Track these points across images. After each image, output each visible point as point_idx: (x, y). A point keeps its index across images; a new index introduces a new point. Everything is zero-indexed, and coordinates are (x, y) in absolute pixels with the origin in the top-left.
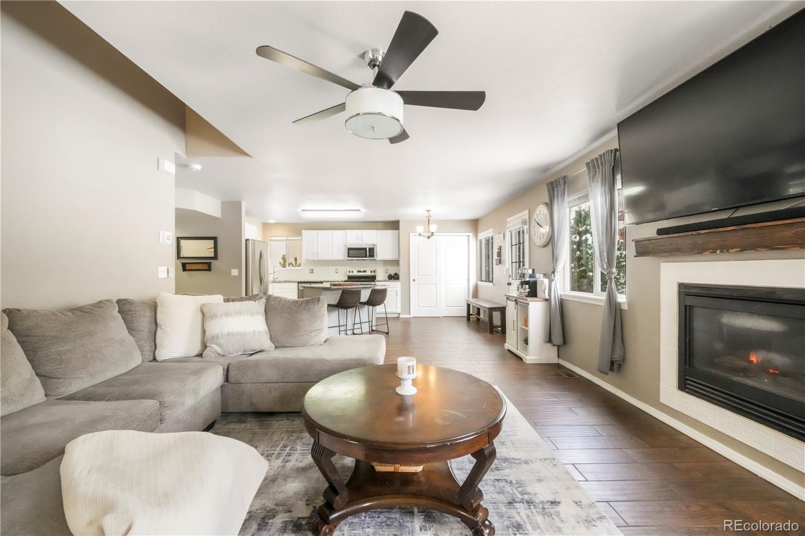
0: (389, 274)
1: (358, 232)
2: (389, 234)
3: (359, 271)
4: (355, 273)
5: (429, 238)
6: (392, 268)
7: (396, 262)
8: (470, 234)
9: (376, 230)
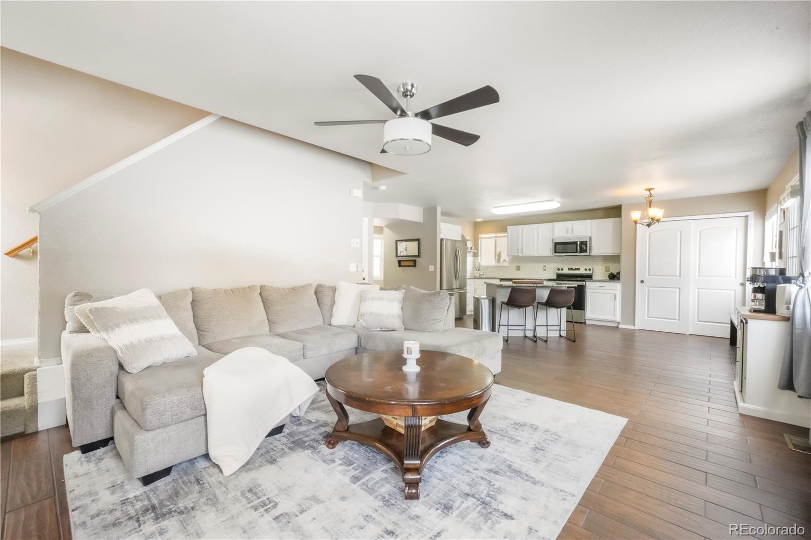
0: (610, 272)
1: (568, 224)
2: (609, 223)
3: (571, 269)
4: (566, 271)
5: (649, 225)
6: (614, 265)
7: (616, 258)
8: (751, 214)
9: (592, 219)
